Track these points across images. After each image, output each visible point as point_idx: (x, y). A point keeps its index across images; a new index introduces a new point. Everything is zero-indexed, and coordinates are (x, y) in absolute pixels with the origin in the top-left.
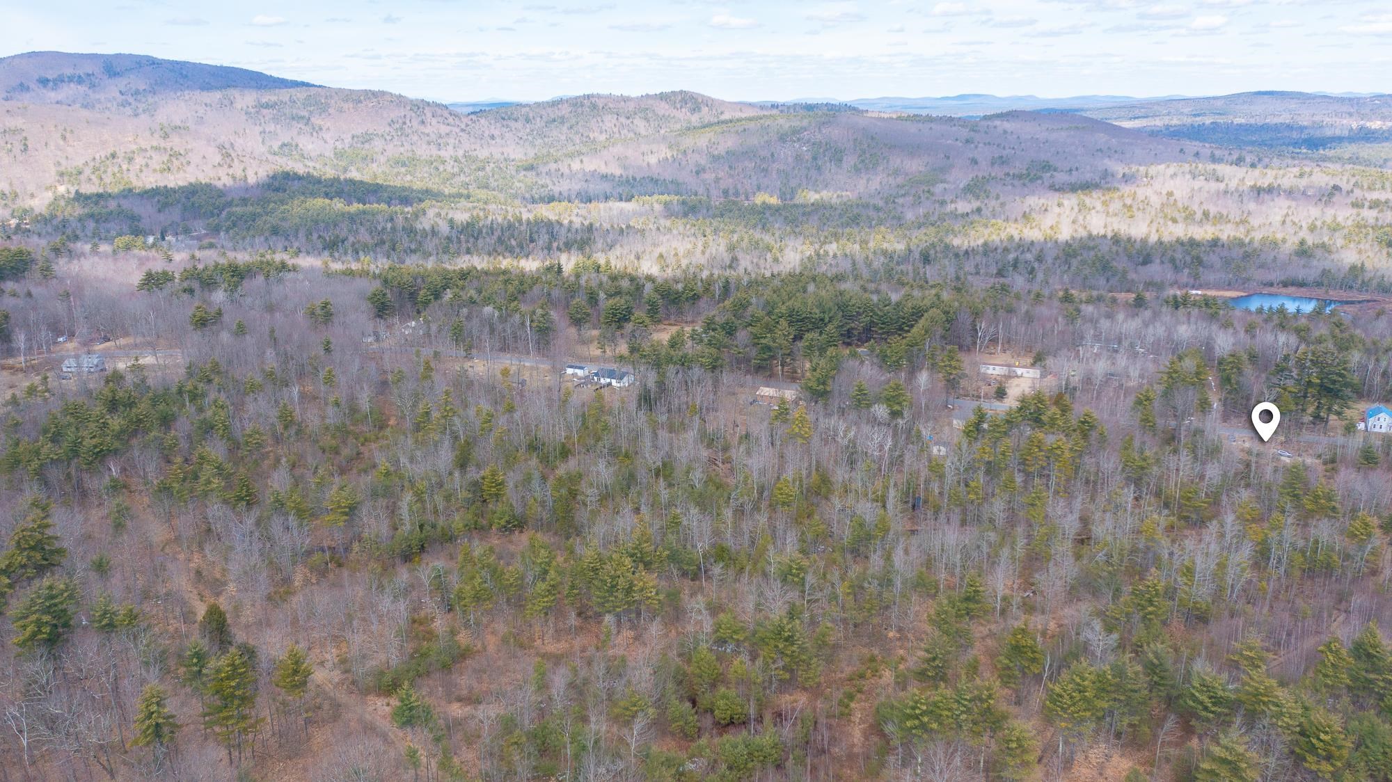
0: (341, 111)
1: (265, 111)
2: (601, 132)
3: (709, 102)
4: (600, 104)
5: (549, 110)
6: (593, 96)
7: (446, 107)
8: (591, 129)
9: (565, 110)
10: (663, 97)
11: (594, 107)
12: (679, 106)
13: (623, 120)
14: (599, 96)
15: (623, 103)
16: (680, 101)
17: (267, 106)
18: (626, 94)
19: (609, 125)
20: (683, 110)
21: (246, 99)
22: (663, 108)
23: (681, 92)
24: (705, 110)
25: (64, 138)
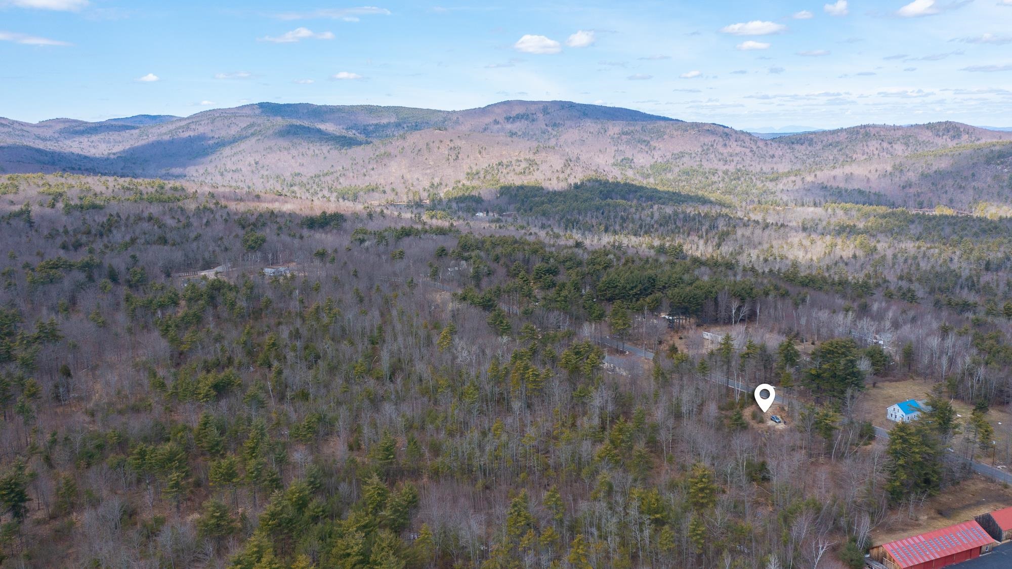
0: (672, 137)
1: (624, 137)
2: (863, 154)
3: (969, 130)
4: (873, 131)
5: (830, 137)
6: (868, 126)
7: (750, 134)
8: (855, 152)
9: (843, 137)
10: (929, 127)
11: (867, 135)
12: (941, 134)
13: (885, 145)
14: (874, 126)
15: (893, 131)
16: (944, 130)
17: (626, 133)
18: (898, 124)
19: (871, 148)
20: (944, 137)
21: (615, 129)
22: (927, 135)
23: (946, 122)
24: (965, 137)
25: (480, 153)
